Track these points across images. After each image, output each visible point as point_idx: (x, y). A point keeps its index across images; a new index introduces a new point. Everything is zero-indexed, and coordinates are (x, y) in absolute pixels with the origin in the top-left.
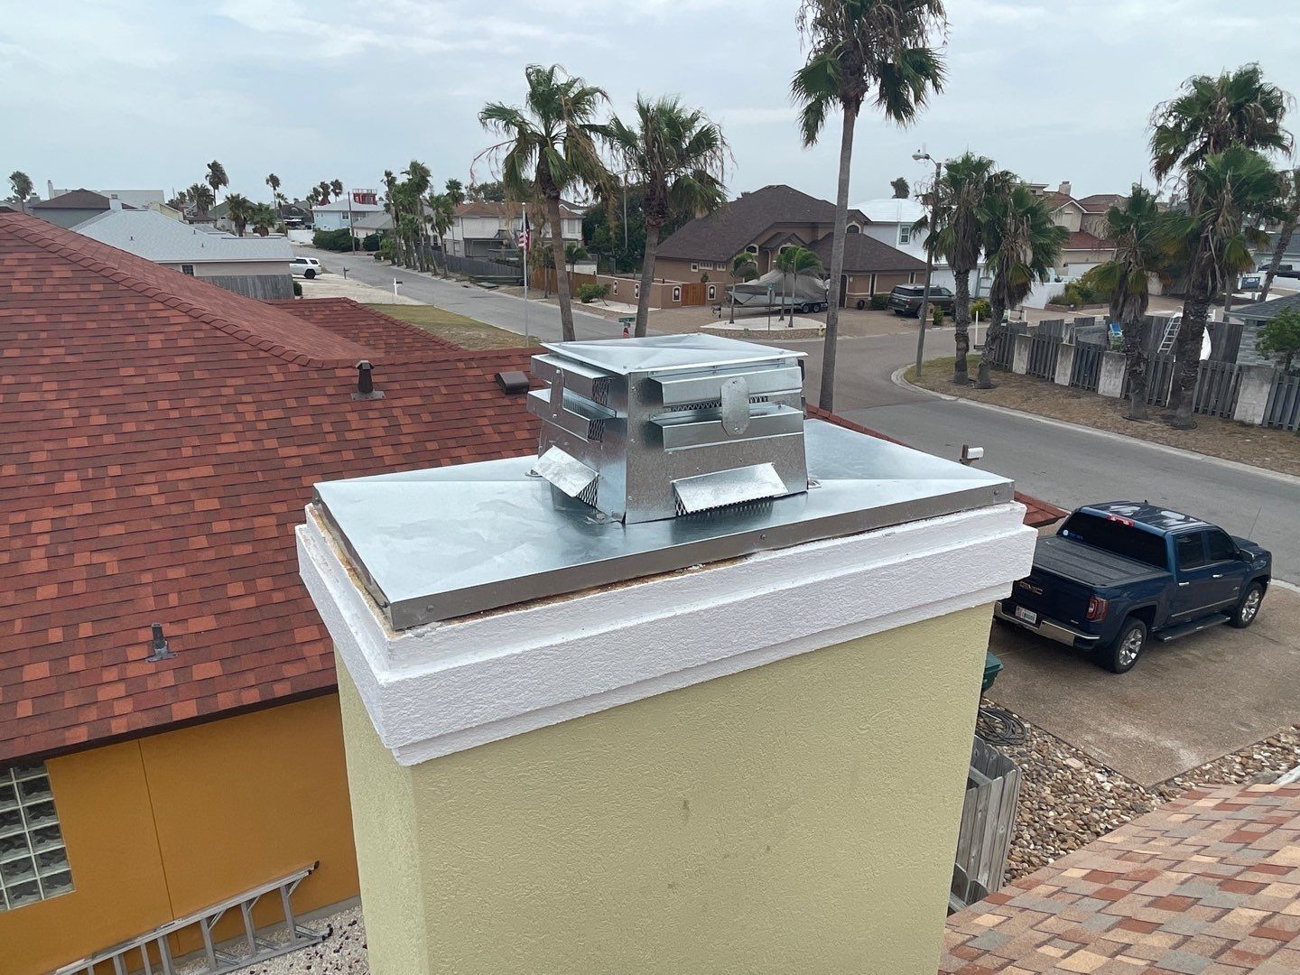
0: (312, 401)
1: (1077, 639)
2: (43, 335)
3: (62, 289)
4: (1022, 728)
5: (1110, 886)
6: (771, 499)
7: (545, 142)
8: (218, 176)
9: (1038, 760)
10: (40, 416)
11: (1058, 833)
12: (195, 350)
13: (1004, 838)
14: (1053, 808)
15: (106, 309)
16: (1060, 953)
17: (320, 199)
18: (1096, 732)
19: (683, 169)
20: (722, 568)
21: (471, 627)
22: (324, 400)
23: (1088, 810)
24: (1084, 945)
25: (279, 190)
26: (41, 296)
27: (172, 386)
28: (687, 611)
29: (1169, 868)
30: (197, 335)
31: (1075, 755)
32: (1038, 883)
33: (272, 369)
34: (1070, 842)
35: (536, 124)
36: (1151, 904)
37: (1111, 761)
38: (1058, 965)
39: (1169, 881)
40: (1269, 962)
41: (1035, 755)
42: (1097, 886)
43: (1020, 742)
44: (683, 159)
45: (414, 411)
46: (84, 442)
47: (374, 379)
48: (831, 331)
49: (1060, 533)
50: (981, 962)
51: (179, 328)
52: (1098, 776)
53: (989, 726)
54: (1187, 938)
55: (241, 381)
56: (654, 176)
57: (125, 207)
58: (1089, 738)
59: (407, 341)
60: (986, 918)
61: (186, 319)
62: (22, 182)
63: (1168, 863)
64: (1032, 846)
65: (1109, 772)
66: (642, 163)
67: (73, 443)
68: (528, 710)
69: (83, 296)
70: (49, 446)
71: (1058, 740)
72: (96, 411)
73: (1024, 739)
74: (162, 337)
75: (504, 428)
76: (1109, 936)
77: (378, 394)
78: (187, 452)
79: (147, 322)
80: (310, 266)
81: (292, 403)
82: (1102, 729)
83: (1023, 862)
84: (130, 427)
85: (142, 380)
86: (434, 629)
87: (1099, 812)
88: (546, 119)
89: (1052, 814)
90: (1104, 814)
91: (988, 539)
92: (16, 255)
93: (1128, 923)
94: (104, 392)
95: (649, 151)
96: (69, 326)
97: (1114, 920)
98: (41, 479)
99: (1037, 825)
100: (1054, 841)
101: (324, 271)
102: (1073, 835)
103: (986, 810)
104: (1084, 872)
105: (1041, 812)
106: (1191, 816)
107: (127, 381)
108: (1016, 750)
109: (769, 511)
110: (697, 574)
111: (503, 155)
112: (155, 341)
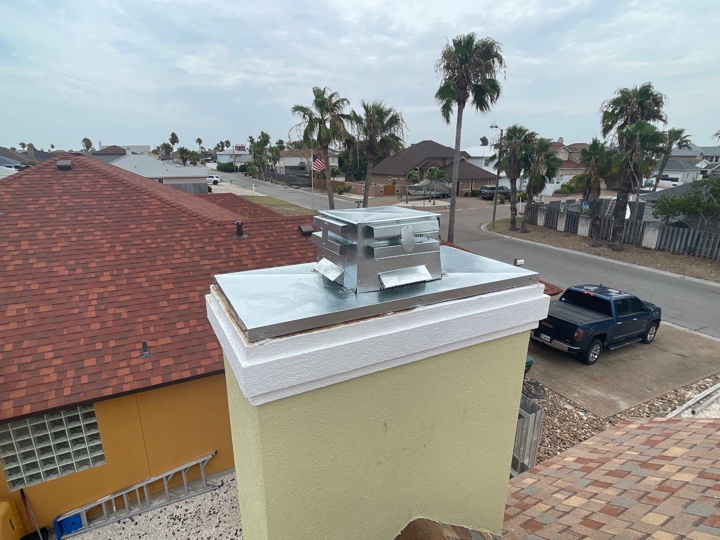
0: (216, 239)
1: (569, 348)
2: (96, 210)
3: (104, 189)
4: (544, 390)
5: (587, 465)
6: (425, 282)
7: (322, 122)
8: (174, 139)
9: (552, 405)
10: (93, 246)
11: (562, 440)
12: (163, 217)
13: (536, 443)
14: (559, 428)
15: (123, 198)
16: (564, 497)
17: (220, 149)
18: (579, 393)
19: (384, 134)
20: (402, 314)
21: (285, 341)
22: (220, 239)
23: (576, 429)
24: (575, 493)
25: (201, 145)
26: (94, 193)
27: (152, 233)
28: (385, 334)
29: (616, 457)
30: (164, 210)
31: (569, 403)
32: (552, 463)
33: (198, 225)
34: (568, 444)
35: (317, 114)
36: (607, 474)
37: (586, 406)
38: (563, 503)
39: (615, 463)
40: (665, 503)
41: (550, 403)
42: (581, 465)
43: (543, 397)
44: (385, 128)
45: (261, 243)
46: (113, 258)
47: (244, 229)
48: (452, 207)
49: (561, 299)
50: (525, 501)
51: (156, 207)
52: (580, 413)
53: (528, 390)
54: (625, 491)
55: (183, 231)
56: (371, 137)
57: (133, 153)
58: (576, 395)
59: (258, 212)
60: (528, 480)
61: (159, 203)
62: (87, 143)
63: (615, 455)
64: (549, 446)
65: (586, 412)
66: (365, 131)
67: (107, 259)
68: (311, 380)
69: (113, 192)
70: (97, 260)
71: (561, 396)
72: (117, 244)
73: (545, 396)
74: (148, 211)
75: (302, 251)
76: (588, 489)
77: (245, 236)
78: (159, 263)
79: (142, 204)
80: (216, 179)
81: (206, 240)
82: (582, 391)
83: (545, 453)
84: (133, 251)
85: (139, 230)
86: (268, 342)
87: (581, 430)
88: (322, 113)
89: (558, 431)
90: (584, 431)
91: (527, 301)
92: (84, 175)
93: (596, 483)
94: (122, 236)
95: (369, 126)
96: (107, 206)
97: (590, 481)
98: (93, 275)
99: (552, 436)
100: (560, 444)
101: (222, 181)
102: (569, 441)
103: (527, 428)
104: (575, 459)
105: (554, 430)
106: (625, 432)
107: (132, 231)
108: (541, 401)
109: (424, 287)
110: (390, 316)
111: (303, 128)
112: (145, 213)
